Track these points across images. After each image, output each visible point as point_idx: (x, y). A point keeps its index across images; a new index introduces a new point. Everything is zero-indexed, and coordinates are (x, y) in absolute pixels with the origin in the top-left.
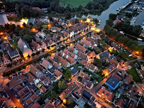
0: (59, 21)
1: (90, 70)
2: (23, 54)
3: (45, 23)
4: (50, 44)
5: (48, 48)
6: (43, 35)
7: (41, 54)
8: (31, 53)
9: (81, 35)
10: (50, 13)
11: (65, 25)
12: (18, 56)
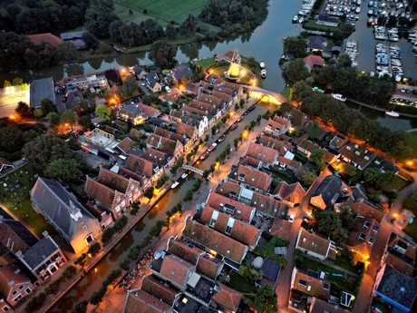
0: (138, 79)
1: (310, 253)
2: (72, 244)
3: (92, 90)
4: (148, 177)
5: (149, 194)
7: (132, 221)
9: (230, 123)
10: (94, 49)
11: (164, 90)
12: (56, 256)
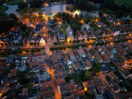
0: (107, 18)
1: (122, 74)
2: (67, 39)
3: (94, 17)
4: (91, 37)
5: (88, 40)
6: (88, 27)
7: (81, 43)
8: (73, 39)
9: (127, 37)
10: (102, 9)
11: (113, 23)
12: (63, 39)
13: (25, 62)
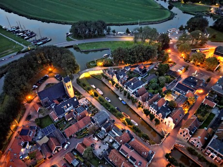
13: (111, 141)
